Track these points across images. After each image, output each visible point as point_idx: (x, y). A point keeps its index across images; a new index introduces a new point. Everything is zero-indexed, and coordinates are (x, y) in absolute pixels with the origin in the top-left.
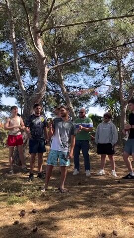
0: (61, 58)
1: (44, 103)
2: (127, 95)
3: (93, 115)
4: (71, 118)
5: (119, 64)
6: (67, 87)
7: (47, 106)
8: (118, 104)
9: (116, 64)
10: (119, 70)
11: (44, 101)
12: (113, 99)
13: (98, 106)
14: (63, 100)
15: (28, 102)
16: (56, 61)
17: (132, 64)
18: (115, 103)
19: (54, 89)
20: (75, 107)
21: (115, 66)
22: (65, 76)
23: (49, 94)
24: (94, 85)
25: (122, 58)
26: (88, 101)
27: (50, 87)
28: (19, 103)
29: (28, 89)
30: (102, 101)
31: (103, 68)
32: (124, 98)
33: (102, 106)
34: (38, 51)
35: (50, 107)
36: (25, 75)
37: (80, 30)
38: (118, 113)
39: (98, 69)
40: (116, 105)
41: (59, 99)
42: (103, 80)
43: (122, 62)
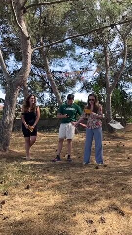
0: (46, 41)
1: (29, 88)
2: (112, 81)
3: (79, 102)
4: (57, 104)
5: (105, 49)
6: (53, 72)
7: (33, 92)
8: (103, 90)
9: (103, 49)
10: (105, 56)
11: (29, 86)
12: (99, 84)
13: (84, 92)
14: (49, 85)
15: (11, 84)
16: (41, 44)
17: (118, 49)
18: (100, 89)
19: (39, 74)
20: (61, 93)
21: (101, 50)
22: (51, 61)
23: (34, 79)
24: (80, 70)
25: (108, 43)
26: (74, 87)
27: (35, 72)
28: (4, 88)
29: (13, 74)
30: (88, 87)
31: (89, 54)
32: (110, 84)
33: (87, 92)
34: (22, 30)
35: (35, 92)
36: (9, 59)
37: (66, 12)
38: (104, 99)
39: (84, 54)
40: (102, 91)
41: (45, 84)
42: (90, 66)
43: (109, 47)
